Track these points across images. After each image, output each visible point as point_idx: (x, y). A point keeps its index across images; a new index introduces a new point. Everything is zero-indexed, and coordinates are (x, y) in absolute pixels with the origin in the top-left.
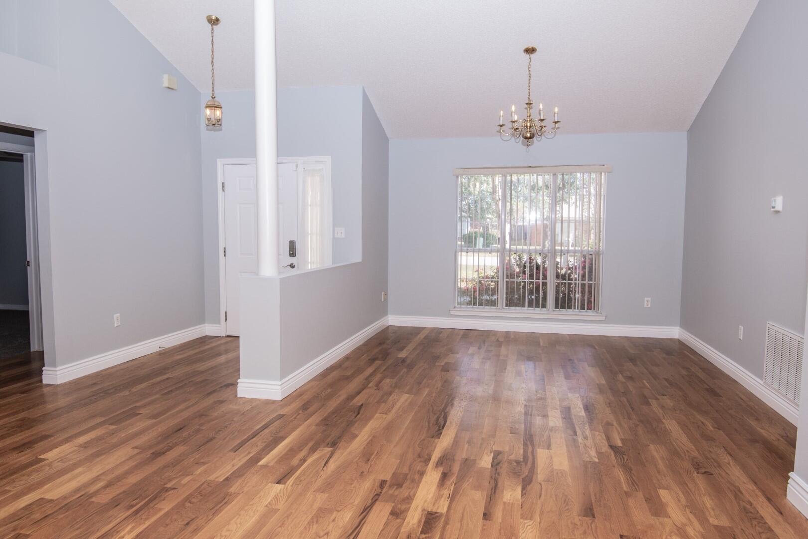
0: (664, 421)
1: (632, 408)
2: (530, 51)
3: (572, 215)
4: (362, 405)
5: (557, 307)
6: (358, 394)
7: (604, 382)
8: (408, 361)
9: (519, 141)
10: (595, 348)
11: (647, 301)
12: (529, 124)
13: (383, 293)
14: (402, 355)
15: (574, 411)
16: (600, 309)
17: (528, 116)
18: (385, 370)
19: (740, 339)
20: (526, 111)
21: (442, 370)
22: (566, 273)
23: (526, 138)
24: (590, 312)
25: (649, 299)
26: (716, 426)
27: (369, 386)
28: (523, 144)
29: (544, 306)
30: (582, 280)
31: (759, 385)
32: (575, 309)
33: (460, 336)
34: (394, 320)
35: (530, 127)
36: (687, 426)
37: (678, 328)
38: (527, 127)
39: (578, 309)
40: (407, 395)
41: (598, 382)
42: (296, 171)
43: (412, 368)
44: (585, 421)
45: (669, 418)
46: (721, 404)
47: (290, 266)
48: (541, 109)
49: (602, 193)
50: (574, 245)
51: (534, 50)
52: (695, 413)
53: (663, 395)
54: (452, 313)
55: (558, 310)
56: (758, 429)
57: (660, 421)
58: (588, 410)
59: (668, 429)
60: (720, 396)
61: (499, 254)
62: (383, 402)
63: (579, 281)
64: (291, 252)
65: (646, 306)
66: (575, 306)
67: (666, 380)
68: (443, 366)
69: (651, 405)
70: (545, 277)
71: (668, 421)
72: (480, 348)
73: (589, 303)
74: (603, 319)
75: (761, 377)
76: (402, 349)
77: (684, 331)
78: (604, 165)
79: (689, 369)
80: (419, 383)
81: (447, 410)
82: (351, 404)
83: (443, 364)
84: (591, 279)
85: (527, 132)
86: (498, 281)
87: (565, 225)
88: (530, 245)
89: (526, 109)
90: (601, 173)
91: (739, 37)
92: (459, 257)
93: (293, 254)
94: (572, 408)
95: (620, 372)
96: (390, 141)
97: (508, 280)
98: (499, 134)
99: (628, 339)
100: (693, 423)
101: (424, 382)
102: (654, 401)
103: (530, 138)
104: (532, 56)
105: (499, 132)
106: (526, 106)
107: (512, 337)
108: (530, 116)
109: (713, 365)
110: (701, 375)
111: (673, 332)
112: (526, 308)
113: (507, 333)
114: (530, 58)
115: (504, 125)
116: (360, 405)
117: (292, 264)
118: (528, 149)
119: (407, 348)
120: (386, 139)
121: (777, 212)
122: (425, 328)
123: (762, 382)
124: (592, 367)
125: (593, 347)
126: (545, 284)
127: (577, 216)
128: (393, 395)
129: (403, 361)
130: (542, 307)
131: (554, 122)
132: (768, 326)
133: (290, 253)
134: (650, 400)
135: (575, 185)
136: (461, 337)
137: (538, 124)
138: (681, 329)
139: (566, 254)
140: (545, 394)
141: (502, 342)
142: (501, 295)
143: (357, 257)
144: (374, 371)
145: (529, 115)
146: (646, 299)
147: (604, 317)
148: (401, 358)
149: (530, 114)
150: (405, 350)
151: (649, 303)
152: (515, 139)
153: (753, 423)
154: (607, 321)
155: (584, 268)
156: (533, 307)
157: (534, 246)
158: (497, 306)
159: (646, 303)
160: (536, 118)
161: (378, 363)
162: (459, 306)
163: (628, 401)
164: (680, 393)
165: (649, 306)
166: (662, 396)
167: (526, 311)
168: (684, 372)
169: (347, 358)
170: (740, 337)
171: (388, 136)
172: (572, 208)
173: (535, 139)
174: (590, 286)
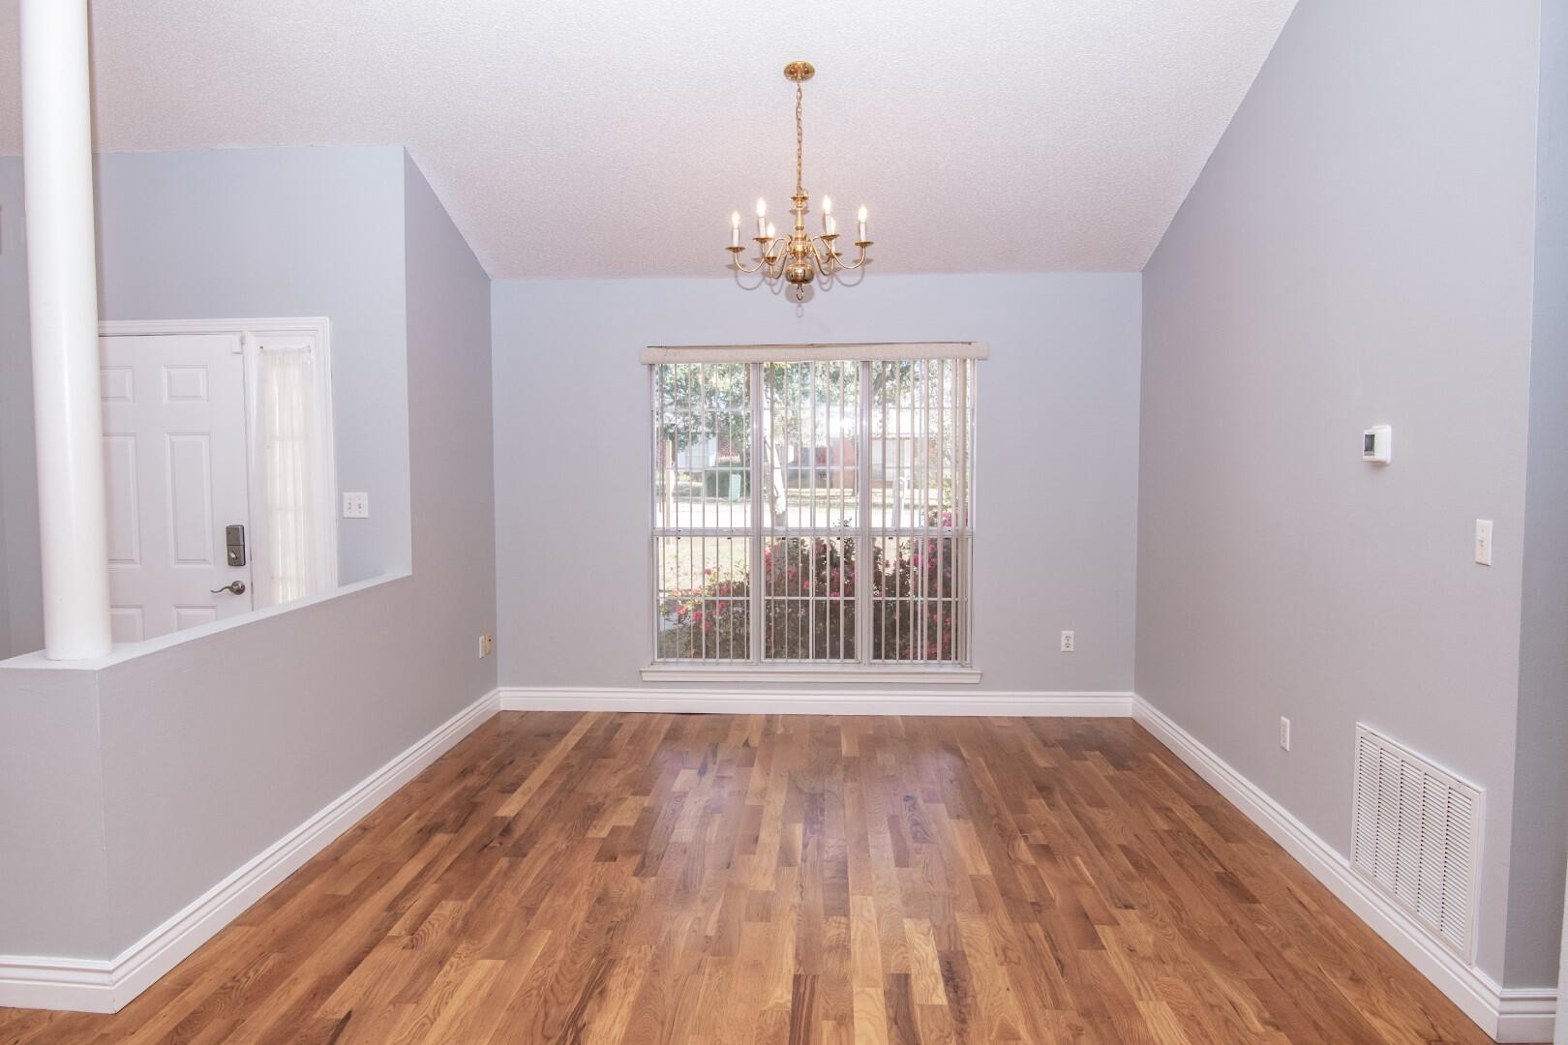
0: (1140, 1005)
1: (1058, 961)
2: (799, 73)
3: (906, 429)
4: (349, 1015)
5: (877, 656)
6: (350, 973)
7: (986, 870)
8: (519, 830)
9: (780, 291)
10: (961, 757)
11: (1068, 638)
12: (799, 248)
13: (481, 638)
14: (508, 809)
15: (918, 986)
16: (968, 659)
17: (797, 229)
18: (449, 868)
19: (1284, 749)
20: (794, 216)
21: (599, 858)
22: (894, 575)
23: (794, 280)
24: (949, 667)
25: (1071, 633)
26: (1267, 1015)
27: (390, 934)
28: (789, 297)
29: (850, 653)
30: (930, 595)
31: (1340, 869)
32: (915, 658)
33: (662, 736)
34: (511, 698)
35: (804, 254)
36: (1199, 1024)
37: (1131, 694)
38: (795, 253)
39: (922, 658)
40: (488, 963)
41: (972, 871)
42: (241, 353)
43: (524, 855)
44: (947, 1029)
45: (1153, 998)
46: (1263, 928)
47: (231, 588)
48: (827, 212)
49: (968, 404)
50: (912, 485)
51: (807, 72)
52: (1207, 966)
53: (1126, 907)
54: (646, 677)
55: (880, 661)
56: (1366, 1015)
57: (1131, 1010)
58: (953, 979)
59: (1155, 1037)
60: (1256, 901)
61: (748, 539)
62: (409, 1001)
63: (922, 595)
64: (233, 556)
65: (1064, 648)
66: (915, 654)
67: (1124, 849)
68: (604, 839)
69: (1103, 948)
70: (850, 590)
71: (1151, 1004)
72: (702, 772)
73: (945, 644)
74: (976, 679)
75: (1347, 855)
76: (511, 789)
77: (1144, 702)
78: (970, 343)
79: (1169, 809)
80: (530, 911)
81: (586, 1017)
82: (317, 1015)
83: (604, 834)
84: (947, 593)
85: (797, 265)
86: (748, 601)
87: (891, 447)
88: (831, 486)
89: (794, 212)
90: (965, 361)
91: (1266, 57)
92: (661, 550)
93: (237, 559)
94: (913, 977)
95: (1021, 831)
96: (492, 284)
97: (770, 598)
98: (732, 272)
99: (1027, 720)
100: (1212, 1006)
101: (543, 906)
102: (1108, 929)
103: (805, 280)
104: (804, 85)
105: (733, 267)
106: (792, 205)
107: (780, 730)
108: (802, 229)
109: (1219, 794)
110: (1199, 827)
111: (1123, 703)
112: (811, 660)
113: (770, 719)
114: (799, 90)
115: (742, 249)
116: (342, 1015)
117: (235, 584)
118: (800, 309)
119: (524, 786)
120: (484, 280)
121: (1380, 465)
122: (585, 713)
123: (1346, 864)
124: (958, 817)
125: (955, 751)
126: (850, 604)
127: (917, 431)
128: (447, 967)
129: (507, 829)
130: (846, 657)
131: (857, 244)
132: (1359, 732)
133: (229, 556)
134: (1098, 928)
135: (911, 372)
136: (665, 738)
137: (819, 249)
138: (1137, 697)
139: (895, 538)
140: (848, 928)
141: (756, 748)
142: (757, 631)
143: (399, 566)
144: (421, 875)
145: (799, 225)
146: (1065, 633)
147: (979, 677)
148: (505, 818)
149: (803, 223)
150: (520, 790)
151: (1071, 641)
152: (771, 285)
153: (1349, 994)
154: (983, 683)
155: (933, 555)
156: (825, 658)
157: (838, 488)
158: (748, 657)
159: (1064, 642)
160: (814, 235)
161: (441, 839)
162: (662, 660)
163: (1048, 936)
164: (1165, 897)
165: (1071, 649)
166: (1125, 911)
167: (809, 667)
168: (1162, 825)
169: (364, 828)
170: (1283, 745)
171: (487, 270)
172: (906, 416)
173: (814, 283)
174: (947, 606)
